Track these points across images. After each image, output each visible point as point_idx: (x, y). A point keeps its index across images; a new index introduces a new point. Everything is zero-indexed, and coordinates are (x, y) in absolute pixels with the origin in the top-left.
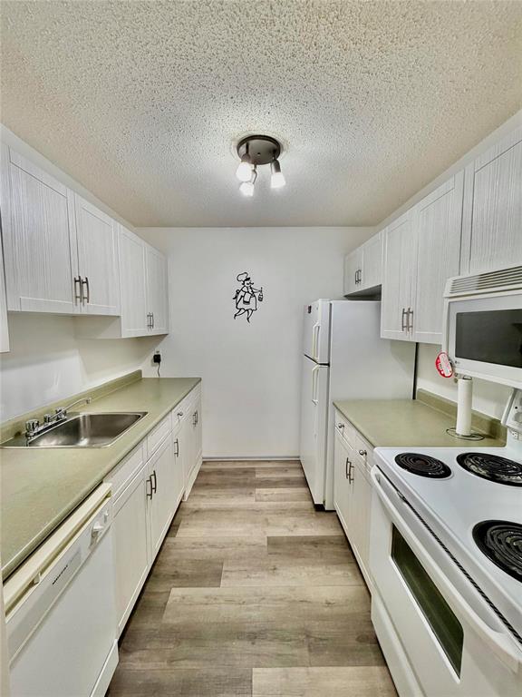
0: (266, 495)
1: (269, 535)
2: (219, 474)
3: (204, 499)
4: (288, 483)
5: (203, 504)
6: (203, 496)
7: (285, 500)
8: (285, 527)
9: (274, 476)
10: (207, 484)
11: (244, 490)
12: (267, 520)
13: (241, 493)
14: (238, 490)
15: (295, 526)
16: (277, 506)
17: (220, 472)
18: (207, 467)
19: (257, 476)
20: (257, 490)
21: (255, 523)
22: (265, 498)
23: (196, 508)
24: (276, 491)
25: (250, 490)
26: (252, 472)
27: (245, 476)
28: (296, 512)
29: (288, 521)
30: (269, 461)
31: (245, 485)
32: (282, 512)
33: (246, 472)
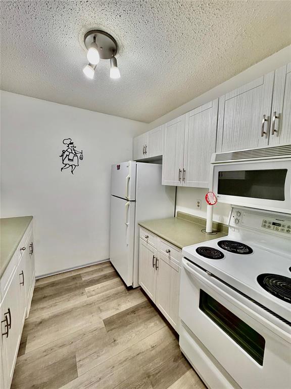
0: (93, 291)
1: (104, 319)
2: (53, 286)
3: (45, 311)
4: (106, 278)
5: (45, 314)
6: (43, 308)
7: (107, 290)
8: (113, 308)
9: (96, 276)
10: (45, 297)
11: (77, 292)
12: (99, 308)
13: (75, 295)
14: (72, 294)
15: (119, 305)
16: (103, 296)
17: (53, 284)
18: (41, 283)
19: (83, 279)
20: (86, 289)
21: (92, 313)
22: (94, 293)
23: (39, 320)
24: (99, 286)
25: (81, 291)
26: (79, 277)
27: (76, 281)
28: (117, 295)
29: (113, 304)
30: (89, 267)
31: (77, 288)
32: (108, 298)
33: (74, 278)
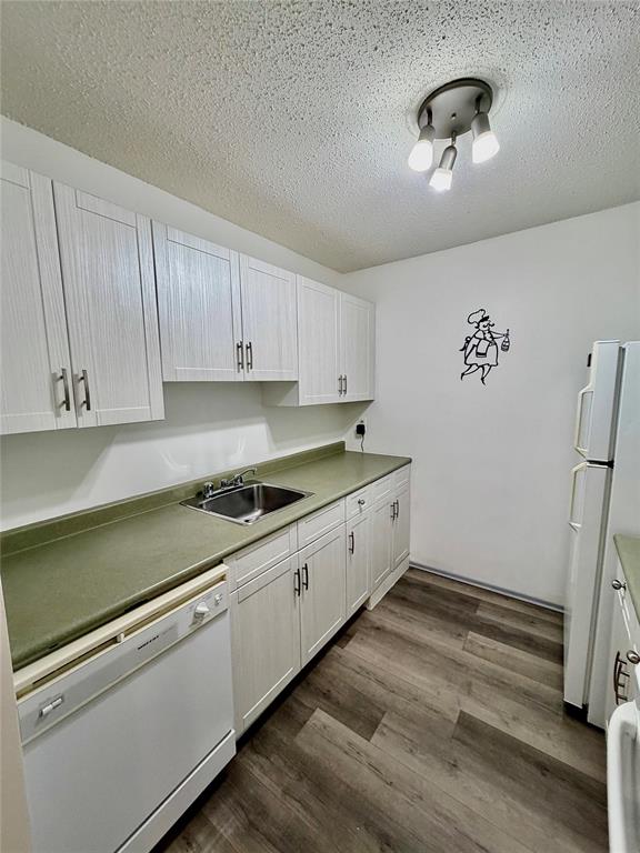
0: (483, 647)
1: (466, 710)
2: (424, 591)
3: (392, 617)
4: (529, 643)
5: (390, 622)
6: (392, 612)
7: (513, 669)
8: (497, 711)
9: (509, 624)
10: (404, 599)
11: (452, 626)
12: (470, 684)
13: (445, 629)
14: (440, 622)
15: (515, 719)
16: (494, 671)
17: (426, 588)
18: (411, 575)
19: (479, 613)
20: (470, 632)
21: (450, 681)
22: (480, 651)
23: (378, 624)
24: (502, 647)
25: (460, 630)
26: (474, 604)
27: (461, 607)
28: (527, 696)
29: (506, 705)
30: (507, 598)
31: (456, 619)
32: (499, 684)
33: (464, 600)
